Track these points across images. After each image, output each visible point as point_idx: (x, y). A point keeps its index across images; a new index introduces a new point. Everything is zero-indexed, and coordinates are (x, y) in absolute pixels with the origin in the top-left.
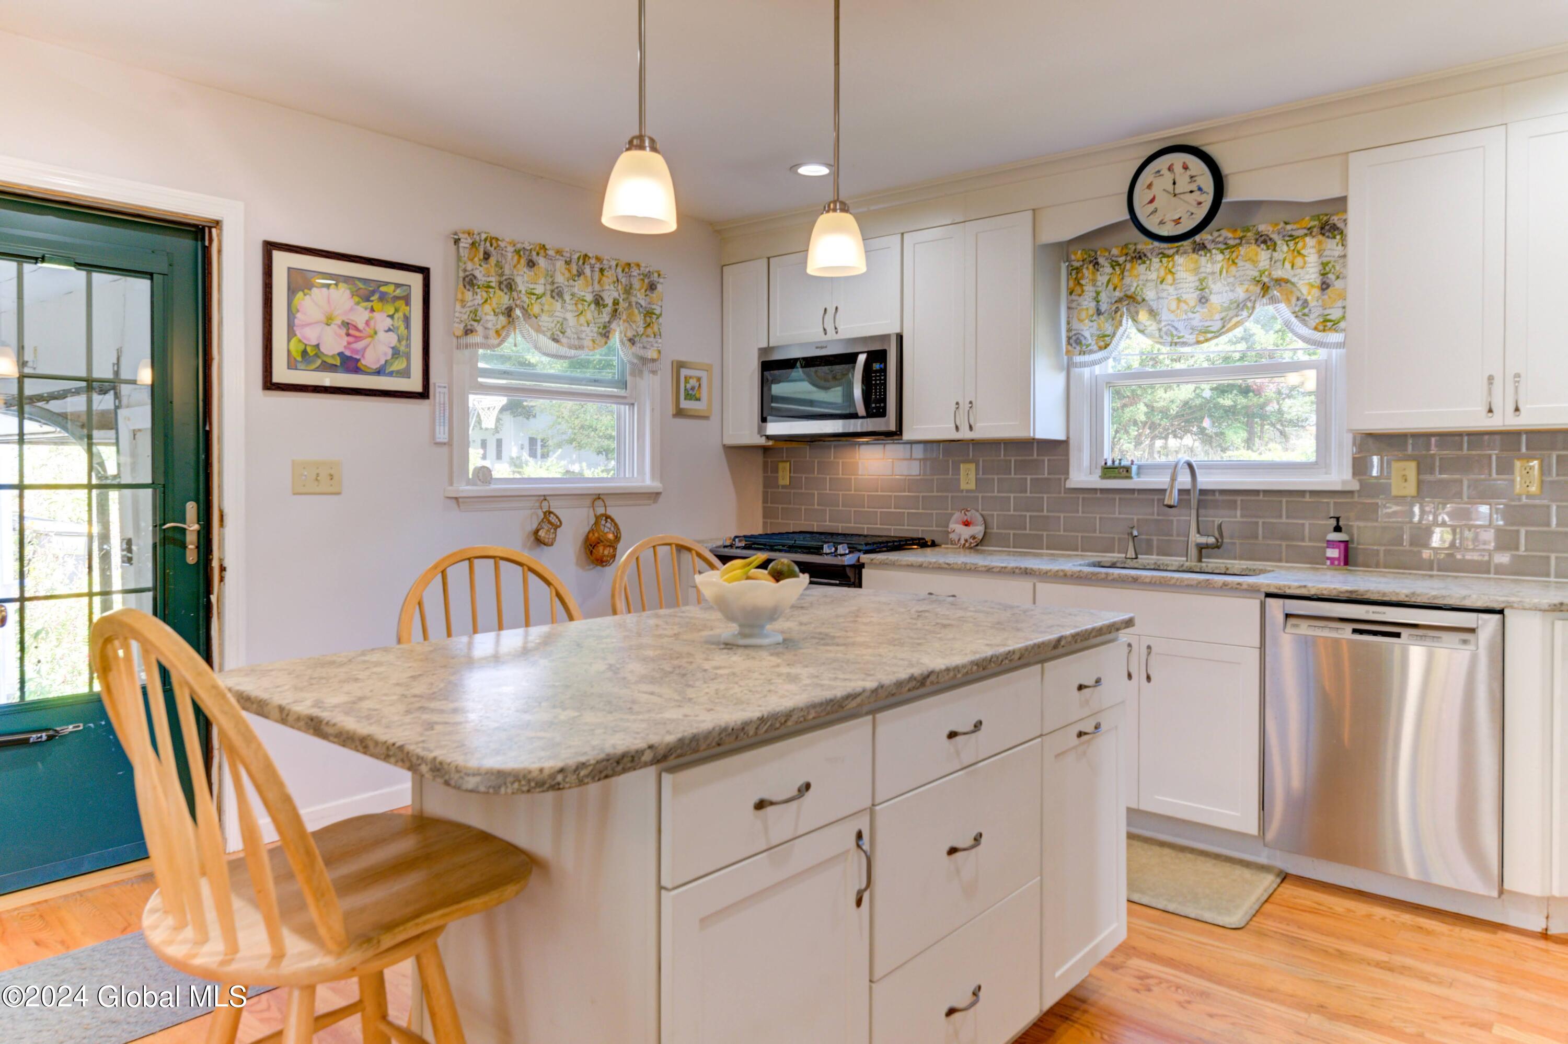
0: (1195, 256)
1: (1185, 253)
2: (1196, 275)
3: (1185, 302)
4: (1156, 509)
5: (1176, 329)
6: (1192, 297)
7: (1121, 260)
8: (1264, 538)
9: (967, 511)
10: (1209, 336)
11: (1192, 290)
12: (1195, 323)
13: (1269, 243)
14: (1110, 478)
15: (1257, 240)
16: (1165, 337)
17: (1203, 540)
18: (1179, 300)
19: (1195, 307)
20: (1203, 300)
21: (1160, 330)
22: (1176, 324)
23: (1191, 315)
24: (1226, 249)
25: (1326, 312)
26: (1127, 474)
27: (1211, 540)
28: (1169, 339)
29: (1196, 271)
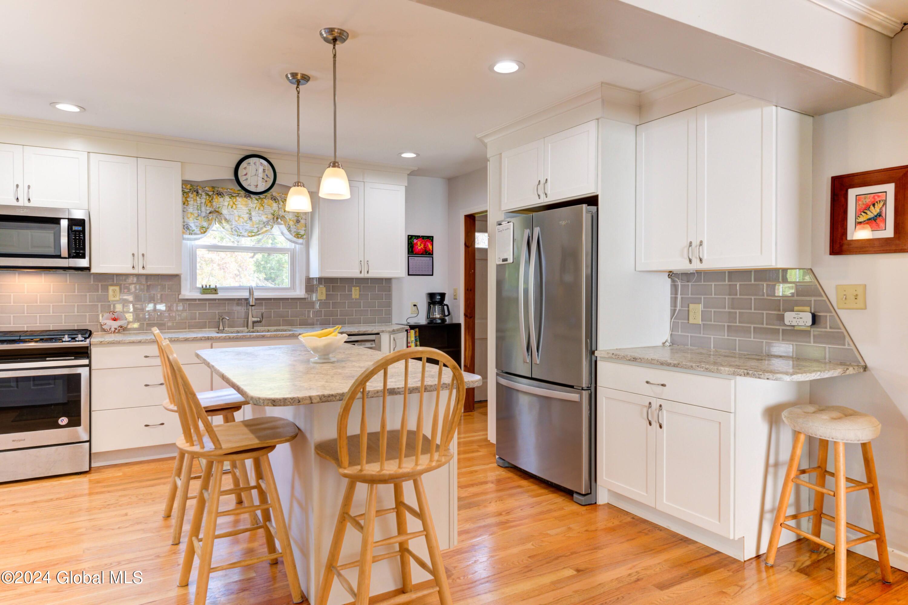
0: (245, 199)
1: (241, 197)
2: (247, 207)
3: (243, 218)
4: (227, 308)
5: (239, 229)
6: (246, 217)
7: (211, 193)
8: (274, 317)
9: (114, 312)
10: (253, 234)
11: (245, 213)
12: (248, 228)
13: (276, 200)
14: (207, 294)
15: (272, 198)
16: (234, 232)
17: (255, 319)
18: (239, 217)
19: (247, 221)
20: (250, 218)
21: (232, 229)
22: (239, 227)
23: (245, 224)
24: (259, 199)
25: (299, 231)
26: (215, 292)
27: (259, 319)
28: (236, 233)
29: (247, 205)
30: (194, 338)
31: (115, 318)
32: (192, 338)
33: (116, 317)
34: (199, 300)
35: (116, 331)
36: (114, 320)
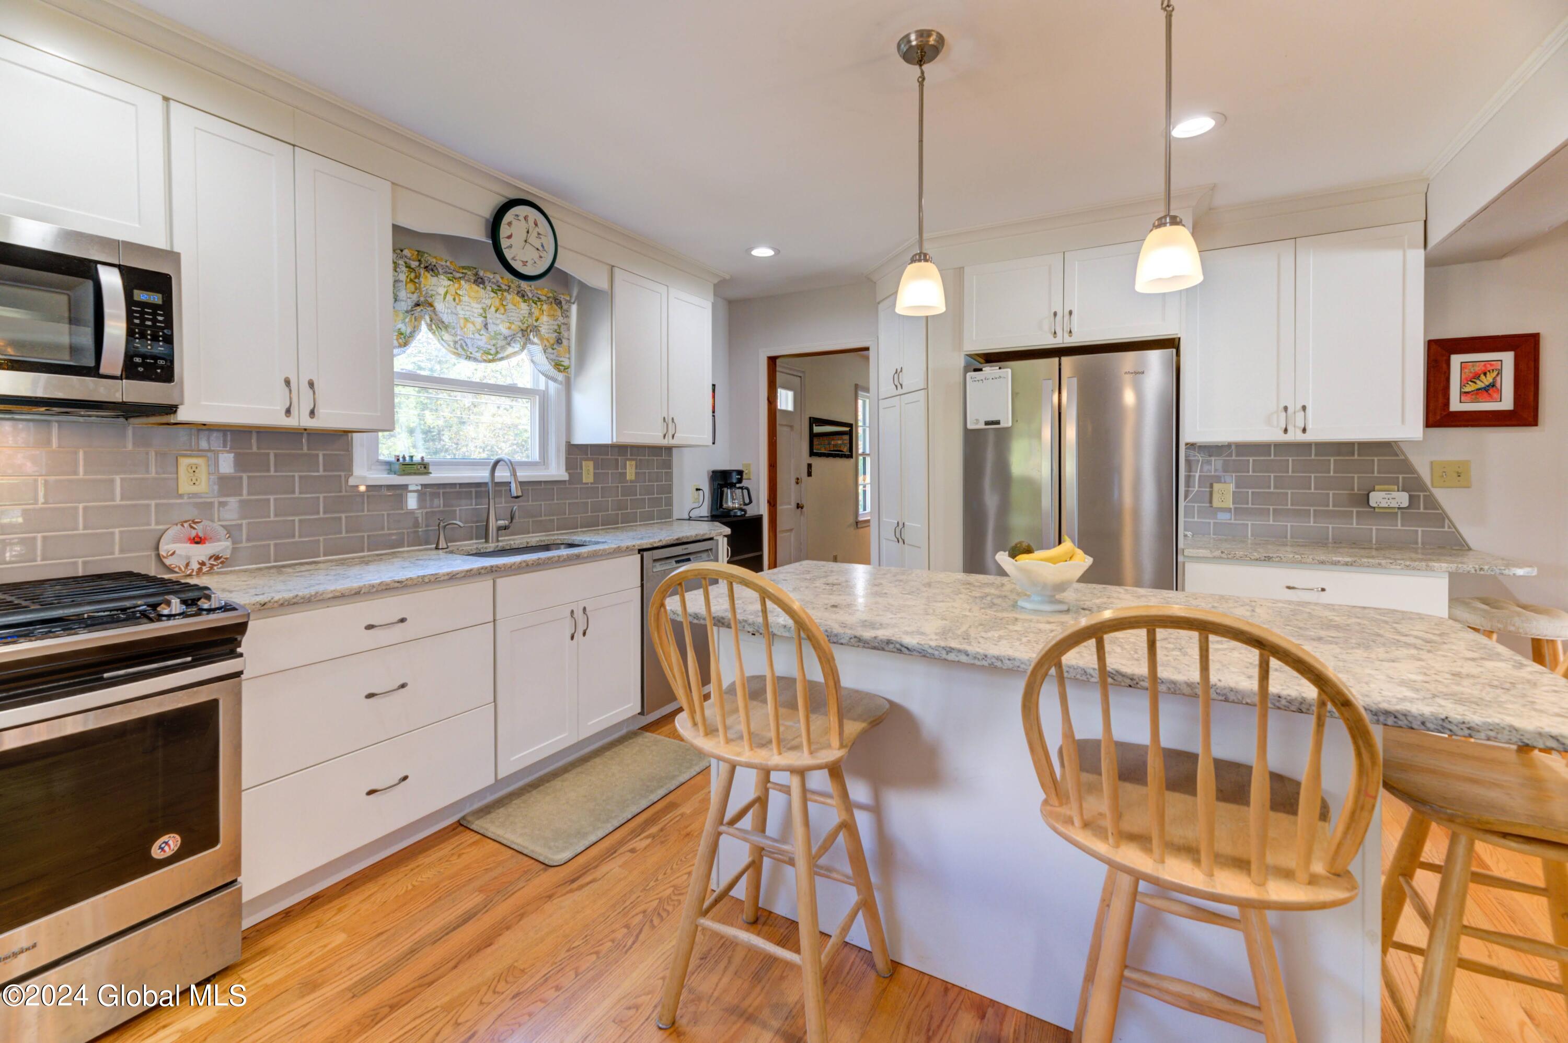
0: (474, 286)
1: (469, 281)
2: (479, 303)
3: (473, 323)
5: (467, 345)
6: (479, 321)
7: (414, 264)
9: (195, 523)
10: (490, 357)
11: (476, 315)
12: (481, 344)
13: (526, 298)
14: (410, 474)
15: (518, 293)
16: (460, 350)
17: (501, 523)
18: (466, 320)
19: (480, 330)
20: (486, 326)
21: (456, 342)
22: (466, 340)
23: (477, 336)
24: (499, 290)
25: (561, 359)
26: (425, 471)
27: (507, 522)
28: (463, 353)
29: (479, 300)
30: (467, 571)
31: (197, 536)
32: (462, 572)
33: (201, 535)
34: (390, 487)
35: (205, 569)
36: (197, 543)
